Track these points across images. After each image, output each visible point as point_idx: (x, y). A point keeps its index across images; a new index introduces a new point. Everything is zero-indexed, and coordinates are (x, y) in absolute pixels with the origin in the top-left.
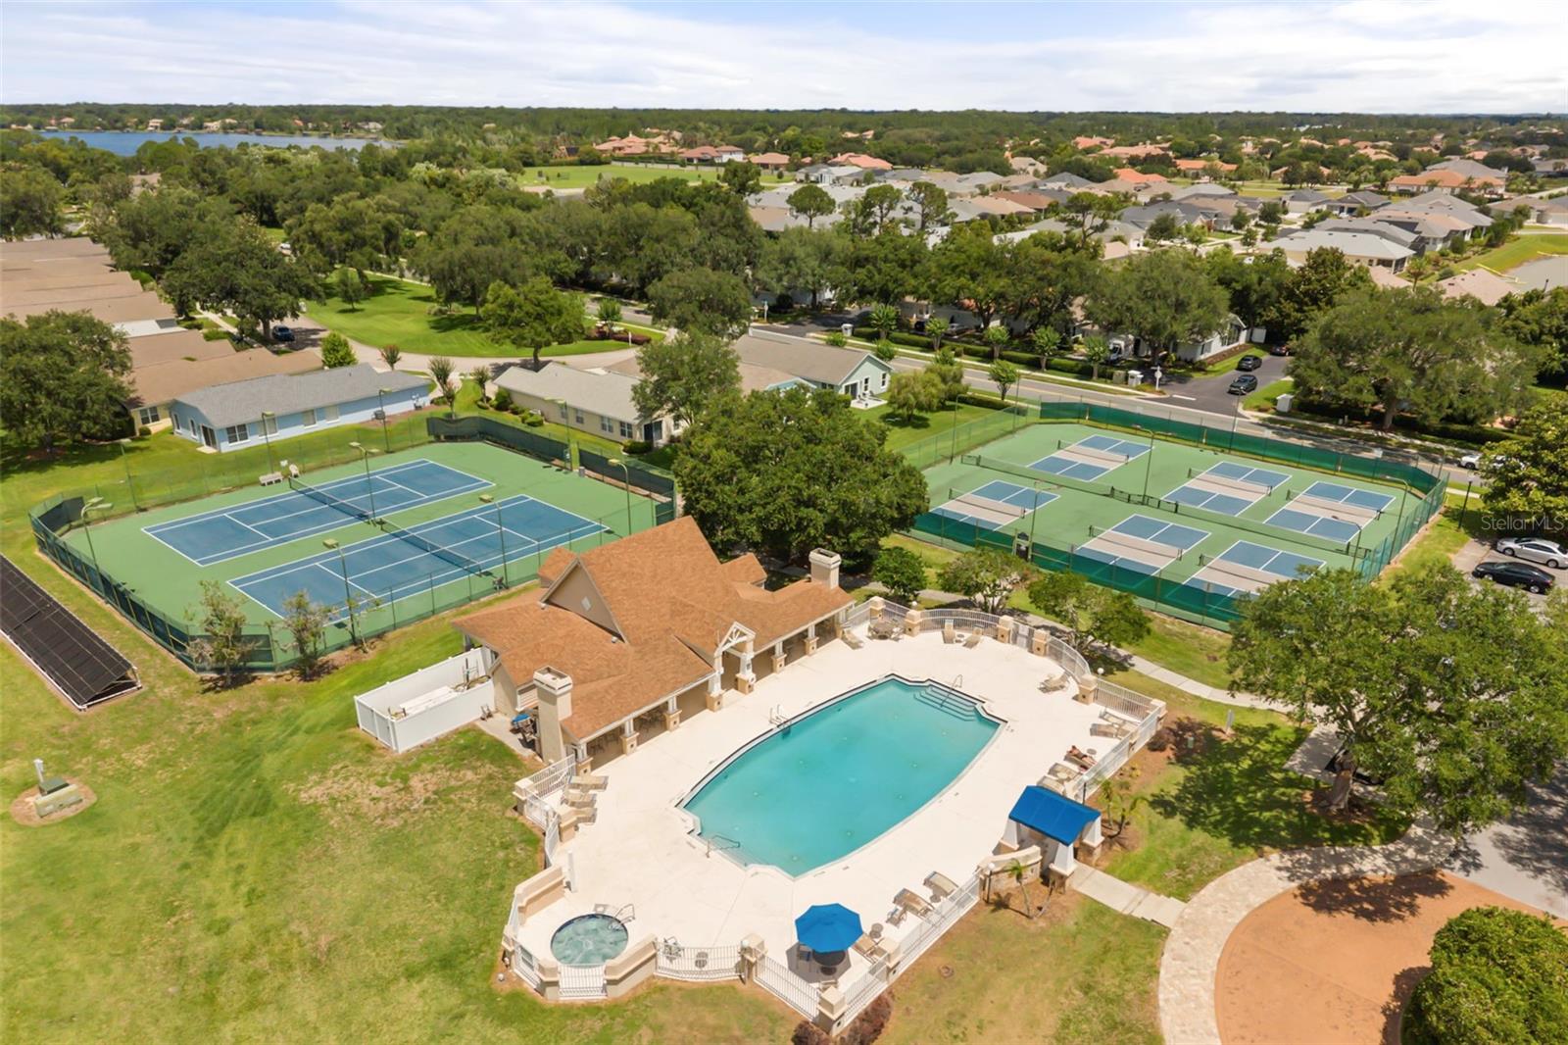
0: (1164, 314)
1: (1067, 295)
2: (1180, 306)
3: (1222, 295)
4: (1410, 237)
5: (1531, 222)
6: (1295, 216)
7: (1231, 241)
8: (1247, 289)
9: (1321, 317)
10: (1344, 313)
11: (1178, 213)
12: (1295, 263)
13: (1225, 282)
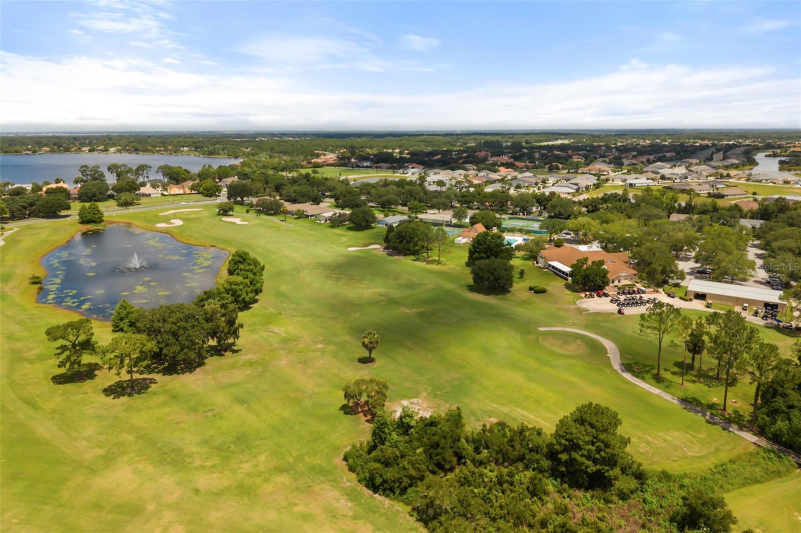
0: (525, 203)
1: (507, 202)
2: (528, 202)
3: (534, 200)
4: (576, 187)
5: (611, 182)
6: (551, 181)
7: (535, 189)
8: (539, 199)
9: (550, 202)
10: (554, 201)
11: (521, 183)
12: (547, 194)
13: (535, 198)
